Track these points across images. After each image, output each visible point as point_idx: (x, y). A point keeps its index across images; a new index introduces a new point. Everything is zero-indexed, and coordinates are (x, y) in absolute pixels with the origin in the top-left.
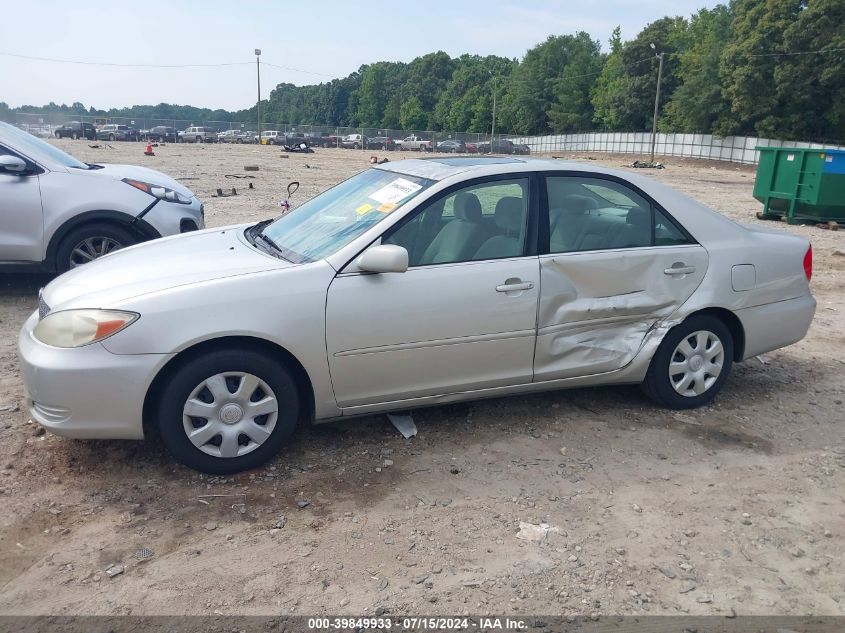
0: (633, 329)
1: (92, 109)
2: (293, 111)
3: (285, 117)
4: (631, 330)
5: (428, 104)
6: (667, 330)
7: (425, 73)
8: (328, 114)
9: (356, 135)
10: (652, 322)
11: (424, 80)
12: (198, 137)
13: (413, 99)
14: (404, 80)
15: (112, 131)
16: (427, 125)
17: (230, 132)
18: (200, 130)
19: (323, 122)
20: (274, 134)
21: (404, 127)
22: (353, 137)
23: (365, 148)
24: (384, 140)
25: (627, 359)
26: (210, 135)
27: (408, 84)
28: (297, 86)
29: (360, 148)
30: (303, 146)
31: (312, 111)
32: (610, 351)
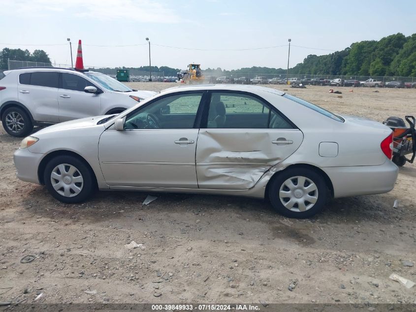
0: (257, 170)
1: (224, 70)
2: (314, 68)
3: (310, 71)
4: (256, 171)
5: (387, 62)
6: (274, 173)
7: (387, 45)
8: (331, 69)
9: (338, 79)
10: (268, 168)
11: (386, 49)
12: (259, 81)
13: (378, 60)
14: (374, 50)
15: (223, 80)
16: (385, 74)
17: (275, 79)
18: (260, 78)
19: (328, 73)
20: (295, 79)
21: (371, 74)
22: (337, 80)
23: (342, 86)
24: (354, 81)
25: (252, 185)
26: (264, 80)
27: (377, 51)
28: (318, 56)
29: (340, 86)
30: (301, 85)
31: (323, 68)
32: (241, 179)
